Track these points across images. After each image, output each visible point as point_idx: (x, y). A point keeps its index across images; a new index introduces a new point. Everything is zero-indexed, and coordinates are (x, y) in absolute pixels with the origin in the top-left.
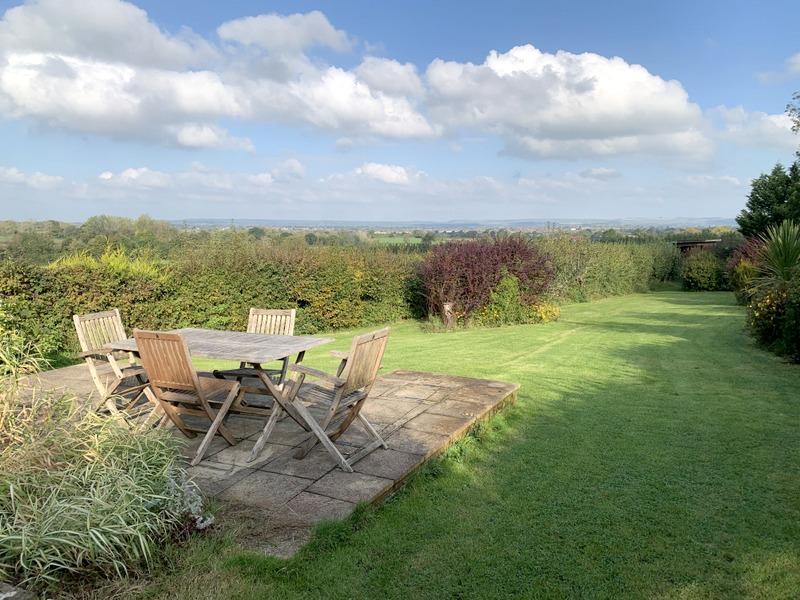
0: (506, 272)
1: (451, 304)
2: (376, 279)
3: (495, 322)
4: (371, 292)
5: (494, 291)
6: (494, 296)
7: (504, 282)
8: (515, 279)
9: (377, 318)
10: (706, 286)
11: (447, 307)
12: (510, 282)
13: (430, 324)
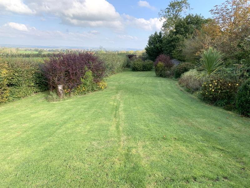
0: (87, 69)
1: (62, 86)
2: (16, 74)
3: (84, 93)
4: (14, 81)
5: (82, 78)
6: (82, 80)
7: (87, 73)
8: (91, 72)
9: (19, 96)
10: (140, 70)
11: (60, 87)
12: (89, 73)
13: (51, 97)
